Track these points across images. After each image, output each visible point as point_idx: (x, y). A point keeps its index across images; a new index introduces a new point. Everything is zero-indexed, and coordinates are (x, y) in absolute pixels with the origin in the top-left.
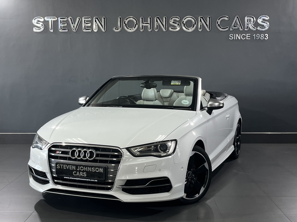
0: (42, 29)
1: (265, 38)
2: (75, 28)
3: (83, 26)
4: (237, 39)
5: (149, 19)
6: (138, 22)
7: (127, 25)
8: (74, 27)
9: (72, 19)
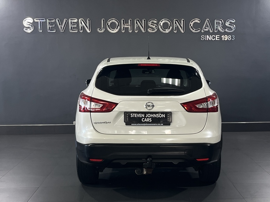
0: (32, 30)
1: (232, 39)
2: (62, 29)
3: (70, 28)
4: (207, 40)
5: (130, 21)
6: (119, 24)
7: (110, 27)
8: (61, 27)
9: (59, 20)
